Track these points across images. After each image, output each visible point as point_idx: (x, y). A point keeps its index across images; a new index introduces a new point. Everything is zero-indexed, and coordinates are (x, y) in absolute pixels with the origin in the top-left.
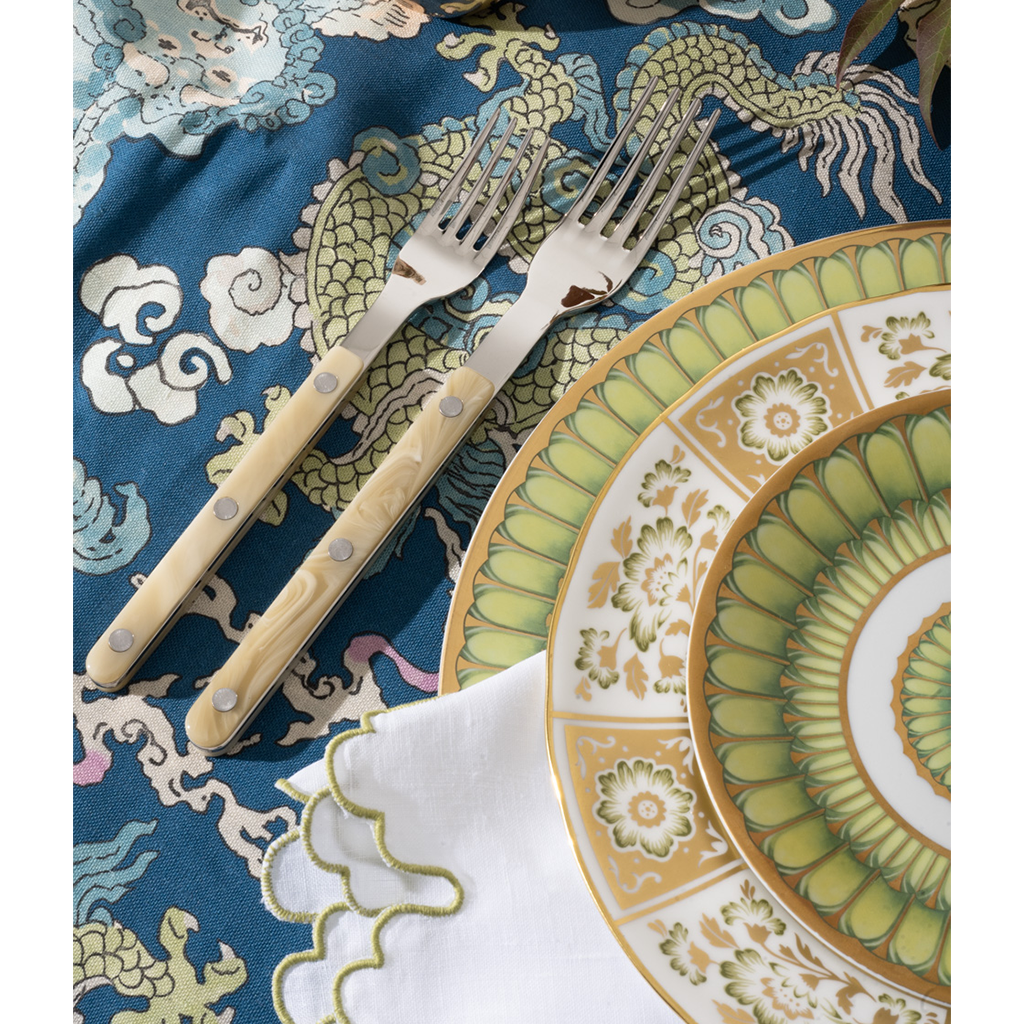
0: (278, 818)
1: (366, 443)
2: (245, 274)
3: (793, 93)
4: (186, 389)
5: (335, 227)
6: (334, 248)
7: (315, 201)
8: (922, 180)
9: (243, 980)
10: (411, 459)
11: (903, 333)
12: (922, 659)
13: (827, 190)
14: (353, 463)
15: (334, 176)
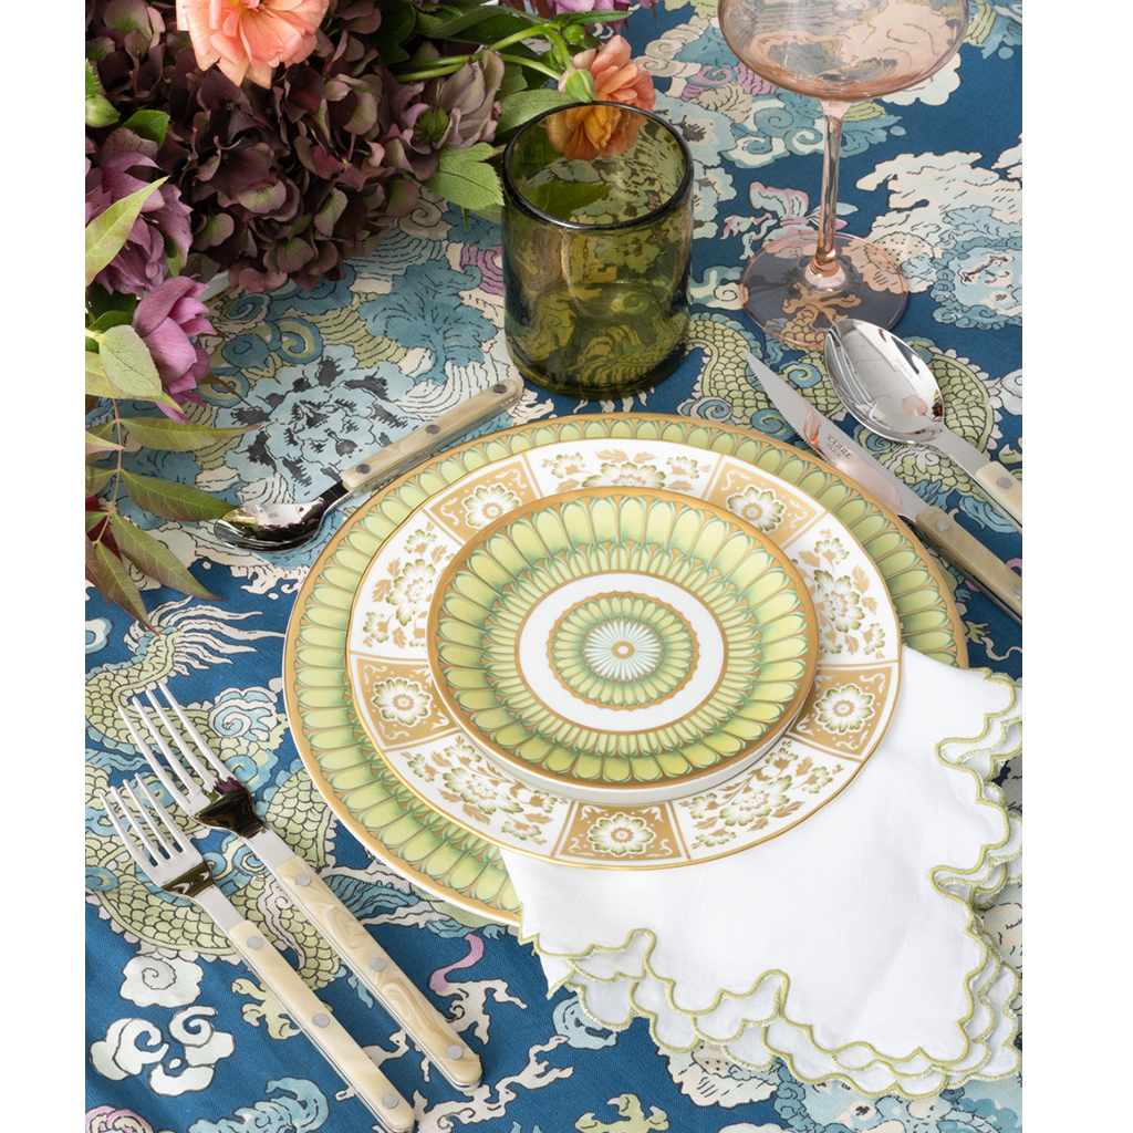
0: (535, 1055)
1: (296, 946)
2: (144, 976)
3: (147, 658)
4: (211, 1036)
5: (131, 918)
6: (145, 925)
7: (109, 920)
8: (243, 616)
9: (635, 1097)
10: (331, 911)
11: (374, 628)
12: (579, 686)
13: (229, 661)
14: (306, 958)
15: (97, 903)
